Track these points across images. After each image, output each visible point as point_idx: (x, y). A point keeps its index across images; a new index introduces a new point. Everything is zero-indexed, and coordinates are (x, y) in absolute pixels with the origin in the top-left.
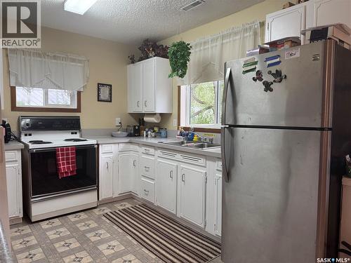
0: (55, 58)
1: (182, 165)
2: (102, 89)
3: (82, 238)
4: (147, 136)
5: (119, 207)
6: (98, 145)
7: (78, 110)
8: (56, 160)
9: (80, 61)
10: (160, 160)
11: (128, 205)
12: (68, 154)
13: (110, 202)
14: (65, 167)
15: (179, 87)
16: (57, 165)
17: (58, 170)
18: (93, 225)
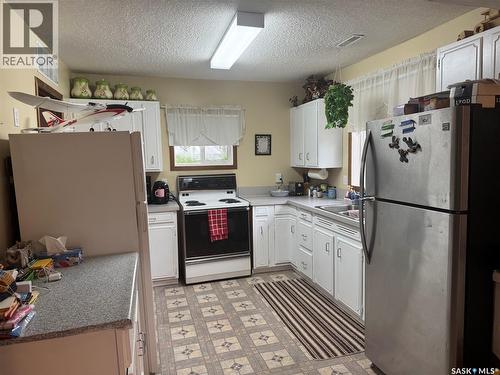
0: (209, 112)
1: (339, 238)
2: (260, 140)
3: (228, 307)
4: (312, 196)
5: (274, 278)
6: (251, 207)
7: (235, 167)
8: (208, 223)
9: (236, 112)
10: (316, 228)
11: (285, 278)
12: (219, 217)
13: (266, 272)
14: (217, 230)
15: (350, 134)
16: (209, 228)
17: (209, 233)
18: (243, 295)
